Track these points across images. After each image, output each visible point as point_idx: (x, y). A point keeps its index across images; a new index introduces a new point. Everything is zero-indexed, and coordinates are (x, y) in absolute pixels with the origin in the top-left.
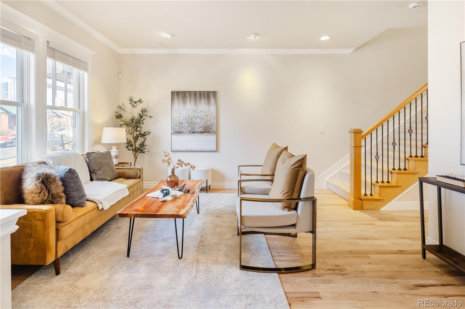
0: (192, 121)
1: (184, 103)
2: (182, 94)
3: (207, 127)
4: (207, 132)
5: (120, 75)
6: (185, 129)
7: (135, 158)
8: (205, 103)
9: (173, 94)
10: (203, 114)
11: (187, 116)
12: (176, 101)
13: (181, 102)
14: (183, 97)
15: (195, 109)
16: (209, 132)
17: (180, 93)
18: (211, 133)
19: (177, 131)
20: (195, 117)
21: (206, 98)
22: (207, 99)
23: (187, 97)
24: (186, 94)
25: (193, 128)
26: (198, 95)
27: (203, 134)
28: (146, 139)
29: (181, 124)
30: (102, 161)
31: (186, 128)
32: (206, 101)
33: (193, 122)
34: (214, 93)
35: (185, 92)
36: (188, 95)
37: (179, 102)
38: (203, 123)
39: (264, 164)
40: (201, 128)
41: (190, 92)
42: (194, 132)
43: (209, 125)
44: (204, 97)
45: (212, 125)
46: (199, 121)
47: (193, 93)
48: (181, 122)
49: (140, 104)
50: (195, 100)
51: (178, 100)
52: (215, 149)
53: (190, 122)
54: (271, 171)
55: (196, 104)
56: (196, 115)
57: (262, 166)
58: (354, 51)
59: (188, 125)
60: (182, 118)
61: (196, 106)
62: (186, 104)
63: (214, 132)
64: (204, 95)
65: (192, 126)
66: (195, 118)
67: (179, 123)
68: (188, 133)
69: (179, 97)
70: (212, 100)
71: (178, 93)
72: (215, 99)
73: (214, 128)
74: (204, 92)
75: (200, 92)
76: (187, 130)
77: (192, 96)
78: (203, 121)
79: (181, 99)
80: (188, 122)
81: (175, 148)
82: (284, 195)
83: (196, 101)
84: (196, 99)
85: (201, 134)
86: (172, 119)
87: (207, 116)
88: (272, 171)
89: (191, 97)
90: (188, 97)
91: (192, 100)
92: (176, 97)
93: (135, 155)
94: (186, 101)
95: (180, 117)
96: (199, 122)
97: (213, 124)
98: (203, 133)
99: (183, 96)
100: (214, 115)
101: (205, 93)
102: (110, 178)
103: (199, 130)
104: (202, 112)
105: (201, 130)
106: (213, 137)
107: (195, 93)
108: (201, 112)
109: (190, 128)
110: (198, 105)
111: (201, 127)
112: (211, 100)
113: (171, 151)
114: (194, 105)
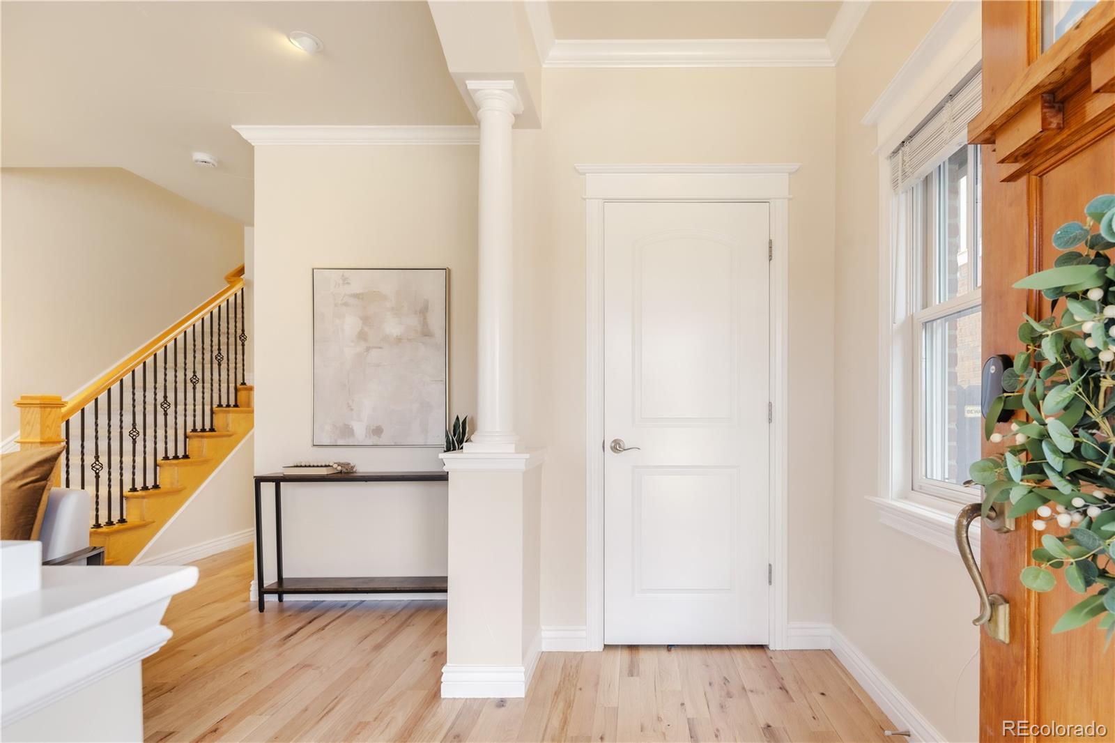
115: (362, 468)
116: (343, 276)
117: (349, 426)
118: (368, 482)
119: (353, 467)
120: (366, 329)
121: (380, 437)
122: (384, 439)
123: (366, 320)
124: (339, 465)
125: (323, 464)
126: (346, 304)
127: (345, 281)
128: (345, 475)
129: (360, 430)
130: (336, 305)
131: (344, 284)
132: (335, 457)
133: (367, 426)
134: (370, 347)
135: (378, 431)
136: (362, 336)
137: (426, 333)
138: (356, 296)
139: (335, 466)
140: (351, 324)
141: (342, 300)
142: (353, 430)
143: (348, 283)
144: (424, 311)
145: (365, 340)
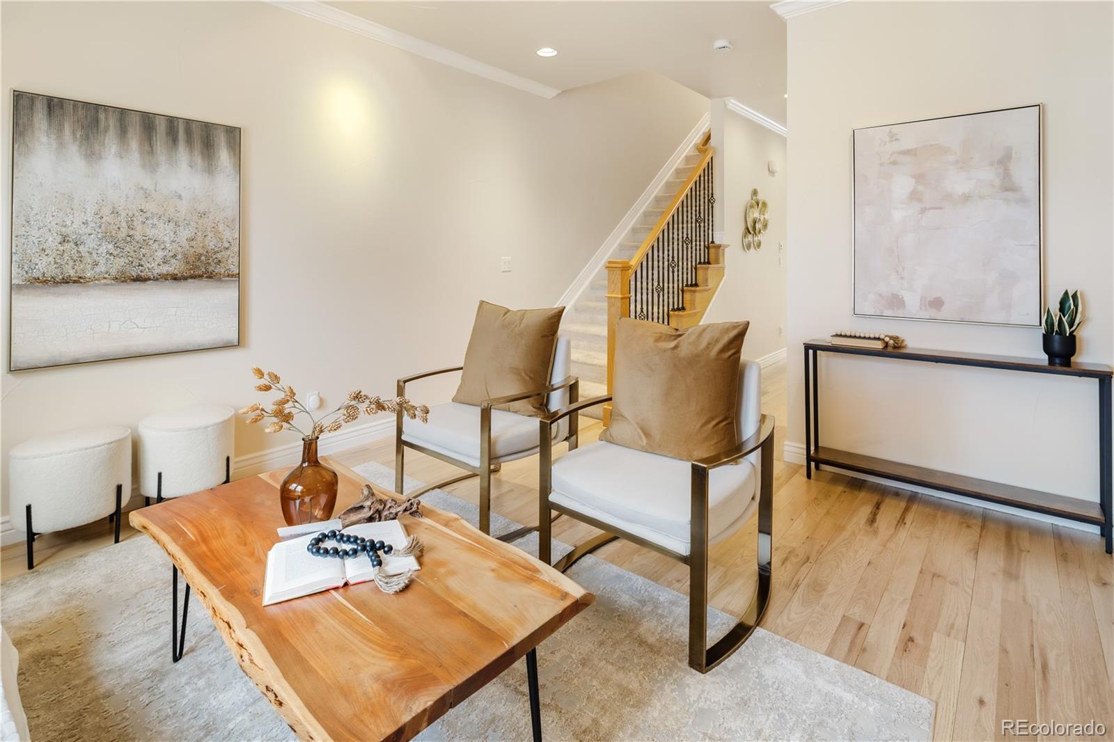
0: (131, 233)
1: (92, 156)
2: (80, 114)
3: (203, 258)
4: (201, 276)
6: (95, 264)
8: (191, 166)
9: (21, 102)
10: (183, 207)
11: (105, 211)
12: (42, 138)
13: (72, 148)
14: (82, 128)
15: (148, 184)
16: (210, 277)
17: (68, 108)
18: (220, 280)
19: (49, 274)
20: (148, 215)
21: (198, 145)
22: (202, 154)
23: (106, 130)
24: (101, 116)
25: (135, 263)
26: (161, 127)
27: (183, 283)
29: (71, 244)
31: (102, 261)
32: (199, 160)
33: (138, 237)
34: (233, 134)
35: (93, 109)
37: (61, 146)
38: (184, 243)
39: (465, 363)
40: (173, 261)
41: (123, 114)
42: (138, 279)
43: (208, 248)
44: (190, 143)
45: (220, 251)
46: (163, 232)
47: (134, 119)
48: (72, 237)
50: (147, 147)
51: (52, 135)
52: (233, 336)
53: (122, 234)
54: (528, 378)
55: (150, 164)
56: (150, 207)
57: (461, 368)
58: (559, 94)
59: (111, 246)
60: (77, 219)
61: (153, 171)
62: (100, 158)
63: (229, 276)
64: (189, 133)
65: (132, 254)
66: (147, 219)
67: (59, 239)
68: (108, 281)
69: (59, 125)
70: (224, 156)
71: (54, 104)
72: (235, 154)
73: (229, 262)
74: (188, 122)
75: (171, 121)
76: (102, 268)
77: (130, 128)
78: (186, 234)
79: (74, 133)
80: (108, 237)
82: (716, 428)
83: (151, 152)
84: (151, 145)
85: (176, 284)
86: (19, 222)
87: (202, 215)
88: (530, 377)
89: (130, 135)
90: (112, 135)
91: (134, 144)
92: (43, 122)
95: (65, 215)
96: (165, 239)
97: (227, 245)
98: (185, 278)
99: (86, 123)
100: (232, 212)
101: (193, 126)
103: (165, 269)
104: (180, 197)
105: (174, 267)
106: (225, 295)
107: (148, 121)
108: (176, 200)
109: (120, 262)
110: (163, 169)
111: (174, 256)
112: (219, 158)
113: (10, 370)
114: (144, 166)
115: (913, 343)
116: (890, 132)
117: (898, 296)
118: (939, 364)
119: (903, 341)
120: (920, 188)
121: (940, 311)
122: (945, 312)
123: (919, 178)
124: (891, 338)
125: (872, 336)
126: (894, 163)
127: (893, 138)
128: (893, 350)
129: (913, 303)
130: (881, 165)
131: (891, 141)
132: (885, 329)
133: (922, 297)
134: (926, 209)
135: (937, 303)
136: (914, 196)
137: (1008, 186)
138: (906, 153)
139: (887, 339)
140: (902, 184)
141: (890, 159)
142: (904, 301)
143: (897, 140)
144: (1005, 161)
145: (920, 200)
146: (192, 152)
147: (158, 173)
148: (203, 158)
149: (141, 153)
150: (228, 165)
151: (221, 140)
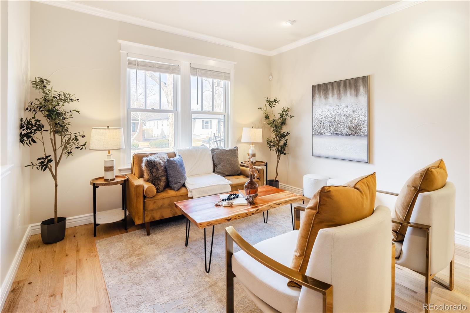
0: (335, 119)
1: (326, 97)
2: (324, 87)
3: (355, 128)
4: (354, 134)
5: (271, 77)
6: (327, 129)
7: (278, 158)
8: (351, 95)
9: (314, 88)
10: (349, 110)
11: (329, 114)
12: (317, 96)
13: (323, 97)
14: (324, 91)
15: (339, 104)
16: (358, 135)
17: (322, 86)
18: (360, 136)
19: (319, 132)
20: (339, 114)
21: (353, 87)
22: (354, 89)
24: (328, 86)
25: (336, 129)
26: (342, 85)
28: (287, 140)
29: (322, 124)
30: (223, 157)
32: (353, 92)
33: (336, 121)
34: (365, 79)
35: (326, 85)
36: (330, 87)
37: (320, 97)
38: (349, 123)
40: (346, 129)
41: (332, 83)
42: (337, 134)
43: (356, 124)
44: (350, 88)
45: (361, 125)
46: (343, 119)
47: (336, 84)
48: (323, 121)
49: (276, 104)
50: (339, 92)
51: (319, 95)
52: (366, 158)
53: (333, 120)
55: (339, 97)
56: (340, 111)
59: (330, 124)
60: (324, 116)
61: (340, 99)
62: (328, 98)
63: (364, 135)
64: (350, 83)
65: (335, 126)
67: (320, 122)
68: (330, 135)
69: (320, 91)
70: (362, 89)
71: (319, 86)
72: (366, 87)
73: (364, 129)
74: (350, 79)
75: (345, 81)
76: (329, 130)
77: (334, 88)
78: (350, 119)
79: (323, 93)
80: (330, 122)
81: (317, 152)
85: (346, 136)
86: (314, 118)
87: (354, 112)
90: (330, 90)
91: (335, 92)
92: (317, 92)
93: (278, 156)
94: (328, 94)
95: (321, 116)
96: (344, 121)
97: (362, 123)
98: (349, 135)
99: (325, 89)
100: (364, 110)
101: (351, 81)
102: (229, 173)
104: (348, 107)
105: (345, 131)
106: (363, 142)
107: (339, 83)
108: (346, 108)
109: (332, 129)
110: (343, 98)
111: (346, 127)
112: (360, 90)
113: (313, 156)
114: (338, 98)
146: (351, 90)
147: (342, 100)
148: (355, 92)
149: (337, 94)
150: (363, 92)
151: (361, 82)
